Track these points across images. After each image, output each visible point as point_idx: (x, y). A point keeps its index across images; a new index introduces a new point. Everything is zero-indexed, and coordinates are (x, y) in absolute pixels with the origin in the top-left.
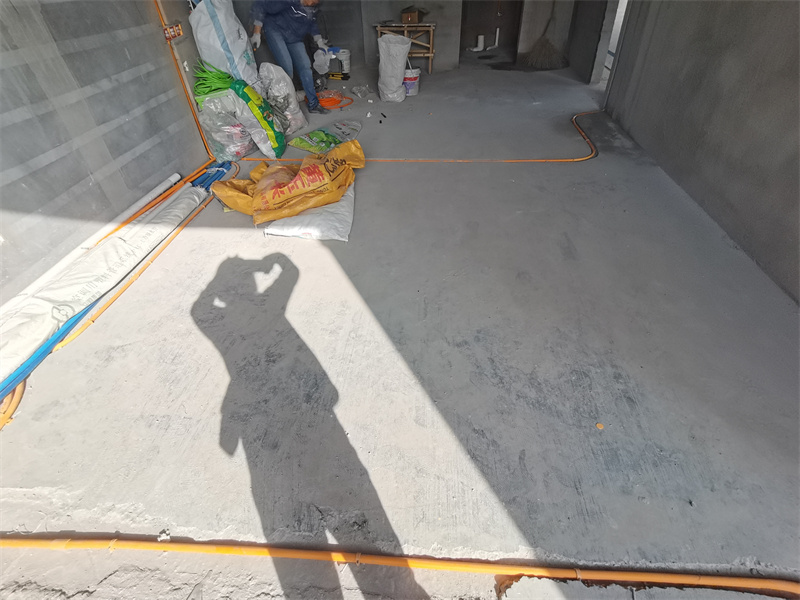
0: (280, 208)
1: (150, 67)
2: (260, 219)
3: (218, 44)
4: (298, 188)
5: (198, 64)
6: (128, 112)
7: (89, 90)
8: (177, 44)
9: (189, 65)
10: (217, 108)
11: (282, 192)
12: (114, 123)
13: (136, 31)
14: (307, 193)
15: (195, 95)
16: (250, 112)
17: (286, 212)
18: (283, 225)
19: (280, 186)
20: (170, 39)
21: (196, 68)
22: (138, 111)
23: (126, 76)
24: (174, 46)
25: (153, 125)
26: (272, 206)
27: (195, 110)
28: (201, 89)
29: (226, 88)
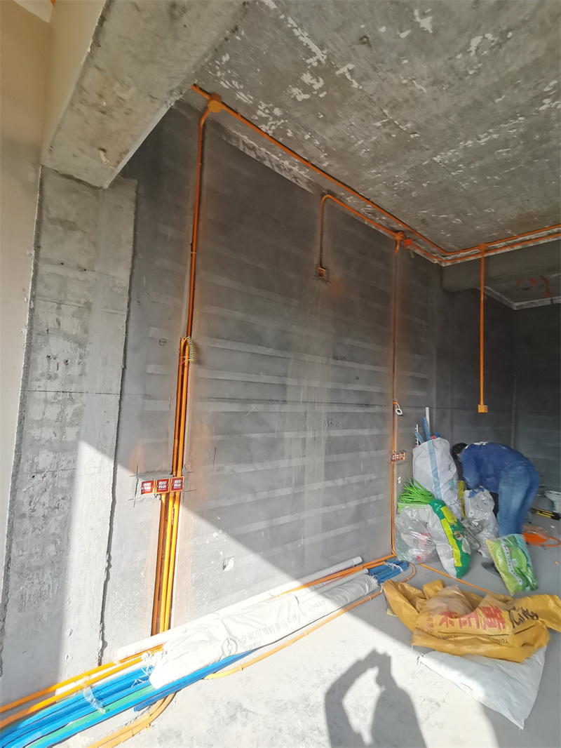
0: (444, 638)
1: (373, 477)
2: (420, 641)
3: (430, 471)
4: (470, 625)
5: (410, 482)
6: (346, 503)
7: (329, 484)
8: (398, 465)
9: (401, 480)
10: (412, 516)
11: (452, 623)
12: (333, 508)
13: (373, 453)
14: (480, 635)
15: (398, 501)
16: (442, 528)
17: (450, 646)
18: (442, 661)
19: (451, 614)
20: (394, 461)
21: (406, 483)
22: (353, 504)
23: (355, 479)
24: (395, 466)
25: (359, 515)
26: (436, 633)
27: (394, 512)
28: (404, 499)
29: (426, 503)
